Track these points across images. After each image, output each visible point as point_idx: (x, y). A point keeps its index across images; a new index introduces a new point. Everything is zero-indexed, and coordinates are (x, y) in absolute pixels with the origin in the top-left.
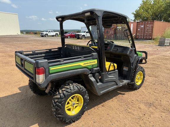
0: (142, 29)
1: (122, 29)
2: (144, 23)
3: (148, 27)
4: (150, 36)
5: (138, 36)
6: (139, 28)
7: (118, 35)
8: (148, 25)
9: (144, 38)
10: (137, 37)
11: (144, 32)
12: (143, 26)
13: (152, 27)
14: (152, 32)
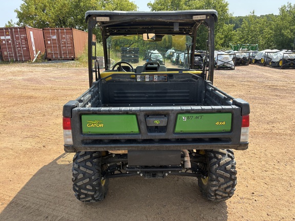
0: (54, 42)
1: (13, 41)
2: (56, 31)
3: (64, 38)
4: (71, 53)
5: (50, 53)
6: (50, 40)
7: (5, 53)
8: (64, 36)
9: (61, 58)
10: (49, 56)
11: (60, 47)
12: (55, 37)
13: (72, 39)
14: (73, 46)
